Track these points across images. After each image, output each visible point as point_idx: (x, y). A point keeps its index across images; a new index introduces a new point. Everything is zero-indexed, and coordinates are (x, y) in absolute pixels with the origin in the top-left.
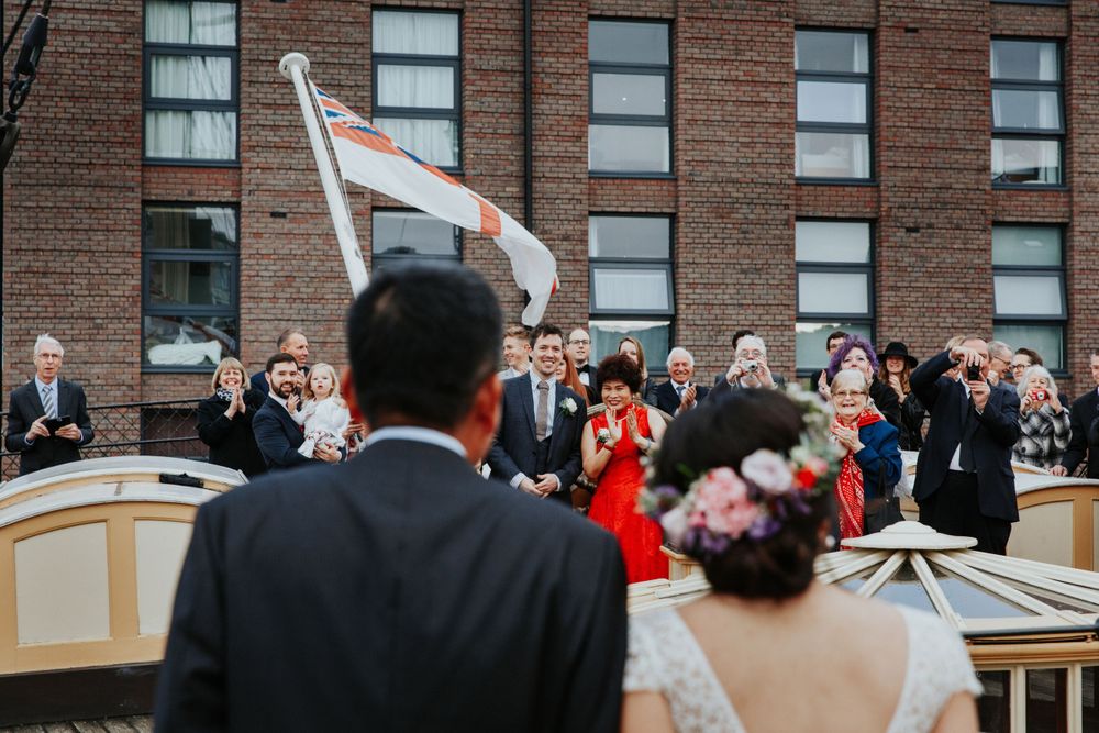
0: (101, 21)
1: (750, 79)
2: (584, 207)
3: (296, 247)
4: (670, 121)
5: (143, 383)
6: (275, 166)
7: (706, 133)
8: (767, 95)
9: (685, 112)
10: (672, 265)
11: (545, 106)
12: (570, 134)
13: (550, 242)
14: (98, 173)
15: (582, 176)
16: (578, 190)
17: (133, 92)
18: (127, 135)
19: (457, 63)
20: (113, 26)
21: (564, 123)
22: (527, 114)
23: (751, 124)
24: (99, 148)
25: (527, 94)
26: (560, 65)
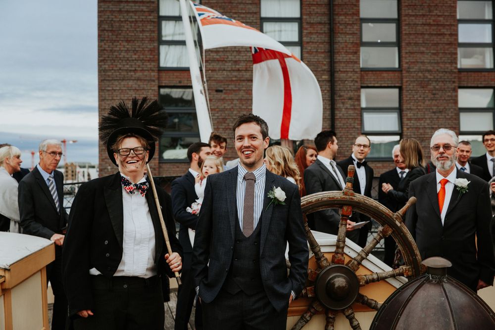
0: (139, 6)
1: (435, 23)
2: (358, 85)
3: (227, 105)
4: (398, 44)
5: (160, 167)
6: (217, 69)
7: (415, 49)
8: (444, 31)
9: (405, 39)
10: (400, 110)
11: (340, 39)
12: (351, 51)
13: (343, 101)
14: (139, 74)
15: (357, 70)
16: (356, 76)
17: (154, 38)
18: (151, 57)
19: (299, 20)
20: (145, 9)
21: (349, 46)
22: (331, 43)
23: (437, 44)
24: (139, 63)
25: (332, 33)
26: (347, 20)
